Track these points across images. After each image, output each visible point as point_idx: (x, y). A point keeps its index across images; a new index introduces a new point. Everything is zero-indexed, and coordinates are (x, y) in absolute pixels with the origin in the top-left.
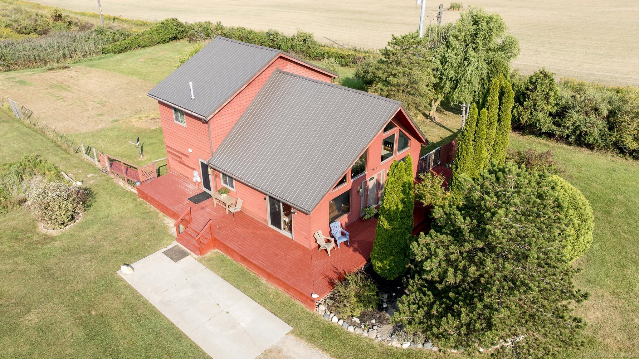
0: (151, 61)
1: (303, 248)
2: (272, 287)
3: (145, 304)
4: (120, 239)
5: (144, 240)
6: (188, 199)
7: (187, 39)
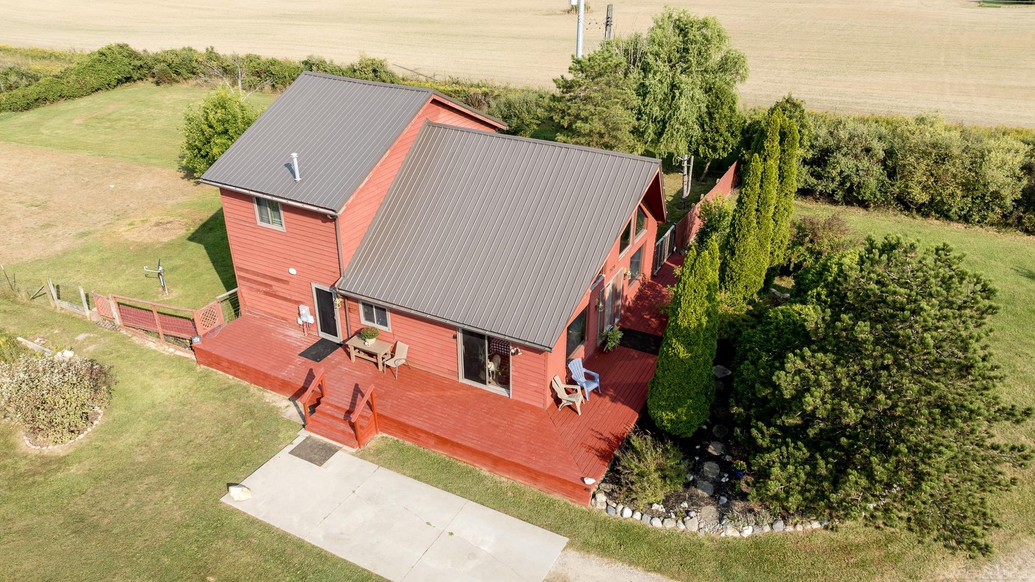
0: (99, 123)
1: (533, 409)
2: (504, 479)
3: (300, 547)
4: (198, 441)
5: (244, 437)
6: (300, 355)
7: (151, 79)
